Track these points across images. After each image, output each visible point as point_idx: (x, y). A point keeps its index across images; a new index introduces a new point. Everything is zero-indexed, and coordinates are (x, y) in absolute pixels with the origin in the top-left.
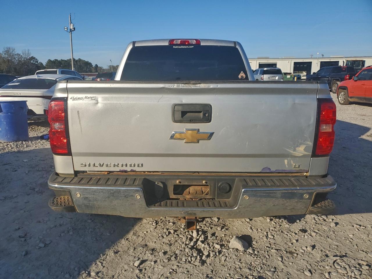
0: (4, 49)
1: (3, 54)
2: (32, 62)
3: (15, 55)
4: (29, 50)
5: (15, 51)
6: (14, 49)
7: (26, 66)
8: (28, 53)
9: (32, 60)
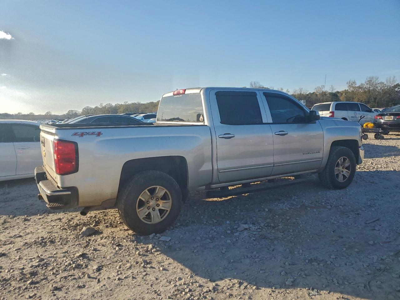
0: (367, 79)
1: (365, 85)
2: (396, 89)
3: (378, 84)
4: (394, 77)
5: (379, 79)
6: (378, 78)
7: (388, 95)
8: (394, 81)
9: (396, 88)
